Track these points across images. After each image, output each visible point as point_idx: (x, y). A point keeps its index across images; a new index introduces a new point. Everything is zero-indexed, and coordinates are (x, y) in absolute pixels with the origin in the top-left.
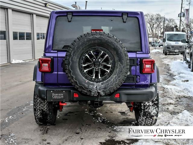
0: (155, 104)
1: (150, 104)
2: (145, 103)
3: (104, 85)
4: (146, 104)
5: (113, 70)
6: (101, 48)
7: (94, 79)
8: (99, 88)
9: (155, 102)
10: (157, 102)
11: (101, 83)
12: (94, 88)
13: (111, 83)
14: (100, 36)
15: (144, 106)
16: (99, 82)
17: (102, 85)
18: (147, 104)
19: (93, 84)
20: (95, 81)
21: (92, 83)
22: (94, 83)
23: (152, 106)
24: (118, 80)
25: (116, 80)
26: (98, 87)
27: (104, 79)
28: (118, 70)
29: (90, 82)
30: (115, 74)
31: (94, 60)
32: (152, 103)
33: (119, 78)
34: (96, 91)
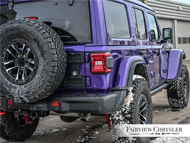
0: (126, 118)
1: (120, 118)
2: (113, 116)
3: (27, 88)
4: (114, 118)
5: (36, 68)
6: (22, 39)
7: (17, 80)
8: (21, 93)
9: (127, 116)
10: (130, 116)
11: (24, 86)
12: (16, 92)
13: (34, 85)
14: (18, 25)
15: (113, 121)
16: (23, 85)
17: (25, 89)
18: (116, 117)
19: (15, 88)
20: (17, 82)
21: (15, 85)
22: (17, 85)
23: (123, 121)
24: (41, 81)
25: (39, 82)
26: (20, 91)
27: (27, 81)
28: (41, 68)
29: (12, 84)
30: (39, 74)
31: (19, 56)
32: (123, 116)
33: (42, 79)
34: (18, 96)
